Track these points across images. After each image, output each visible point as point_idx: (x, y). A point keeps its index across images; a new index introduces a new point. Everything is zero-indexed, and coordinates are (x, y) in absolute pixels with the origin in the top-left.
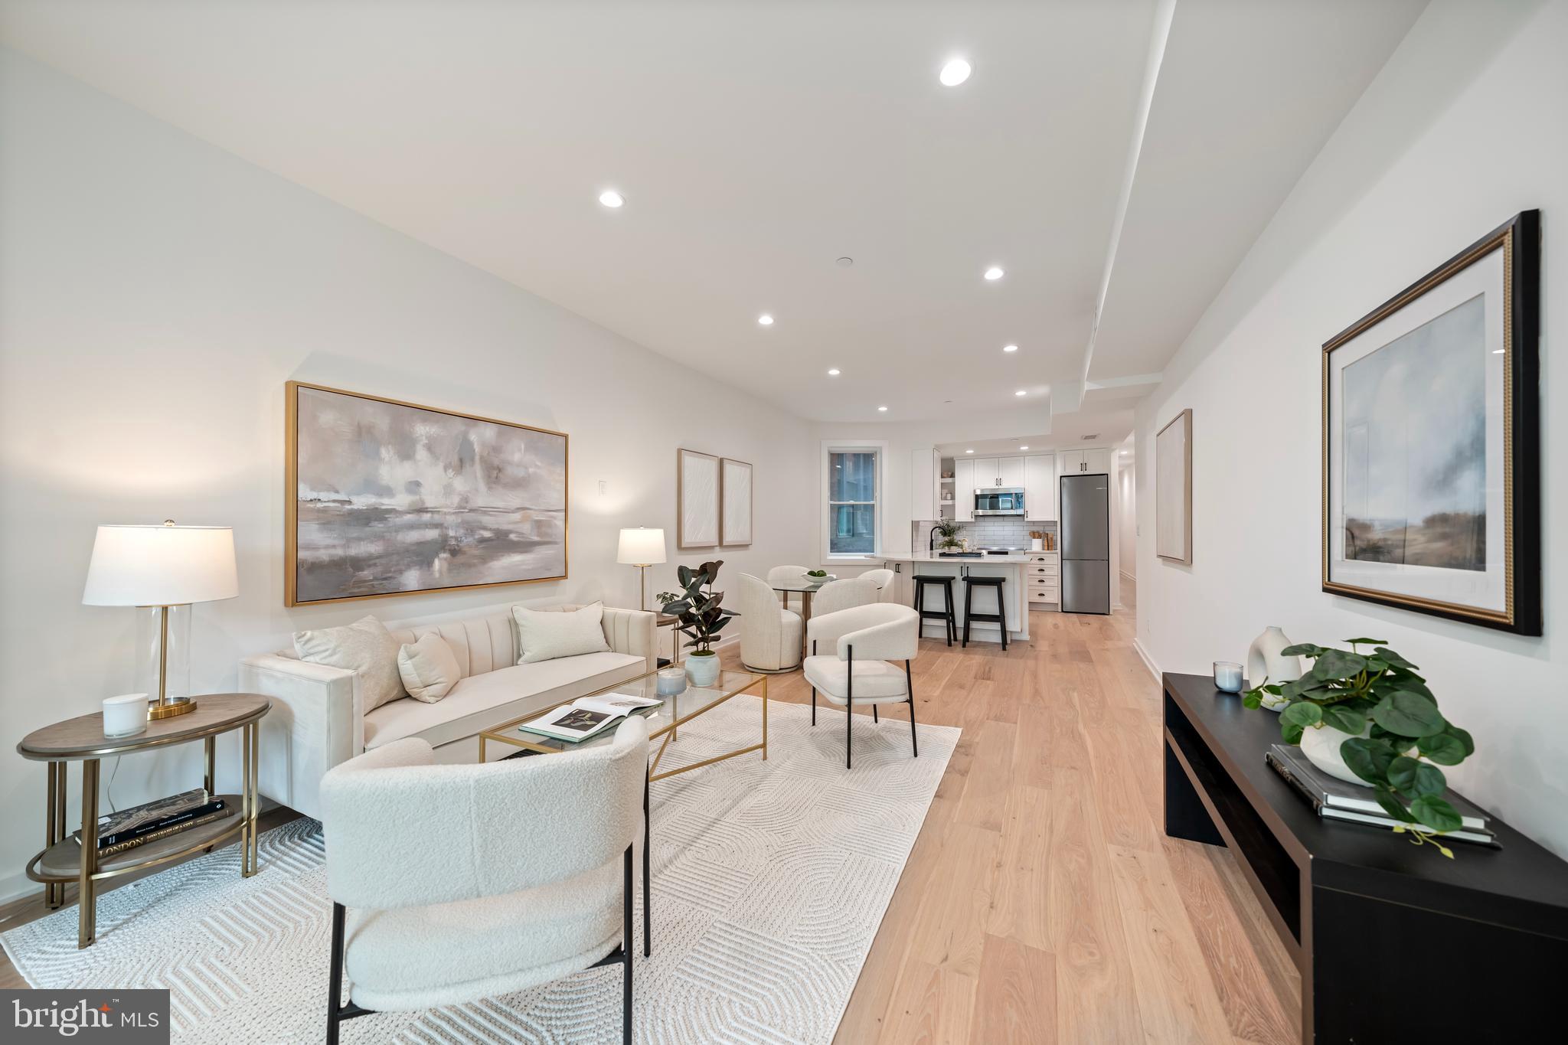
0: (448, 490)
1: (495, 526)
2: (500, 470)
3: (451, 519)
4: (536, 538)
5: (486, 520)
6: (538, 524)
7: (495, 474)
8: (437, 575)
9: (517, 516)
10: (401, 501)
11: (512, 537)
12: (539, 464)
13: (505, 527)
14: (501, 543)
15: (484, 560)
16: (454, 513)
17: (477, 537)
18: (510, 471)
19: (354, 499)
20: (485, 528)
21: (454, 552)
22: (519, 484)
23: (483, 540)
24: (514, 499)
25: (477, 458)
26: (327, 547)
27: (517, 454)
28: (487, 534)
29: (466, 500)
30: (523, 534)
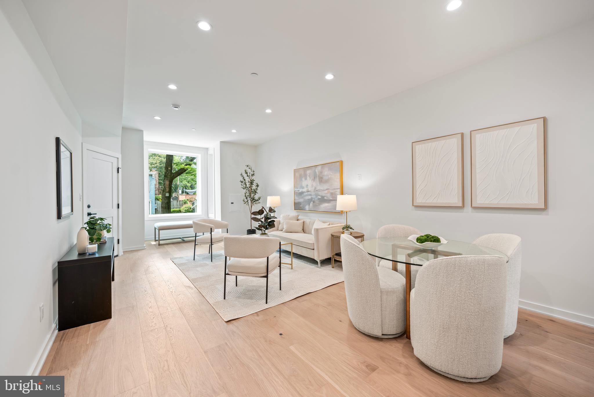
0: (312, 185)
1: (321, 195)
2: (322, 178)
3: (313, 193)
4: (331, 199)
5: (320, 193)
6: (332, 194)
7: (321, 180)
8: (311, 207)
9: (326, 192)
10: (305, 190)
11: (325, 198)
12: (331, 174)
13: (324, 195)
14: (323, 200)
15: (320, 204)
16: (314, 192)
17: (318, 198)
18: (325, 178)
19: (300, 190)
20: (319, 196)
21: (314, 202)
22: (327, 181)
23: (319, 199)
24: (325, 186)
25: (317, 176)
26: (297, 200)
27: (326, 172)
28: (320, 197)
29: (315, 188)
30: (327, 197)
